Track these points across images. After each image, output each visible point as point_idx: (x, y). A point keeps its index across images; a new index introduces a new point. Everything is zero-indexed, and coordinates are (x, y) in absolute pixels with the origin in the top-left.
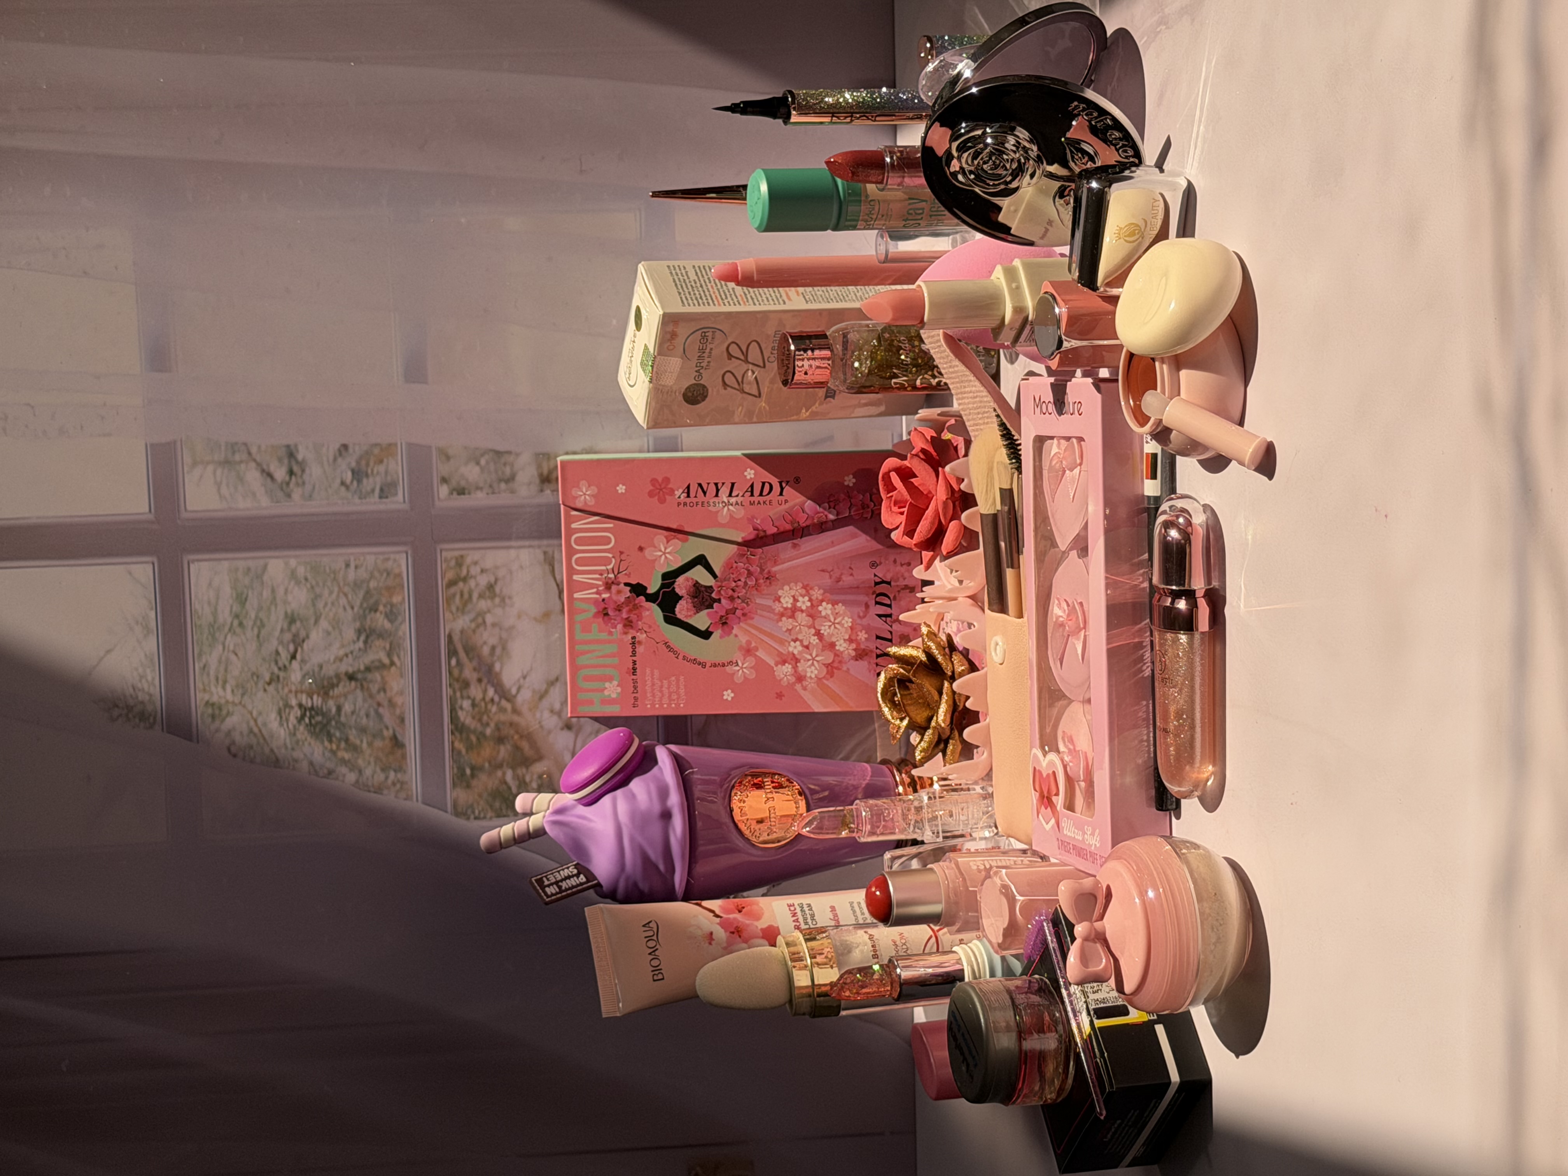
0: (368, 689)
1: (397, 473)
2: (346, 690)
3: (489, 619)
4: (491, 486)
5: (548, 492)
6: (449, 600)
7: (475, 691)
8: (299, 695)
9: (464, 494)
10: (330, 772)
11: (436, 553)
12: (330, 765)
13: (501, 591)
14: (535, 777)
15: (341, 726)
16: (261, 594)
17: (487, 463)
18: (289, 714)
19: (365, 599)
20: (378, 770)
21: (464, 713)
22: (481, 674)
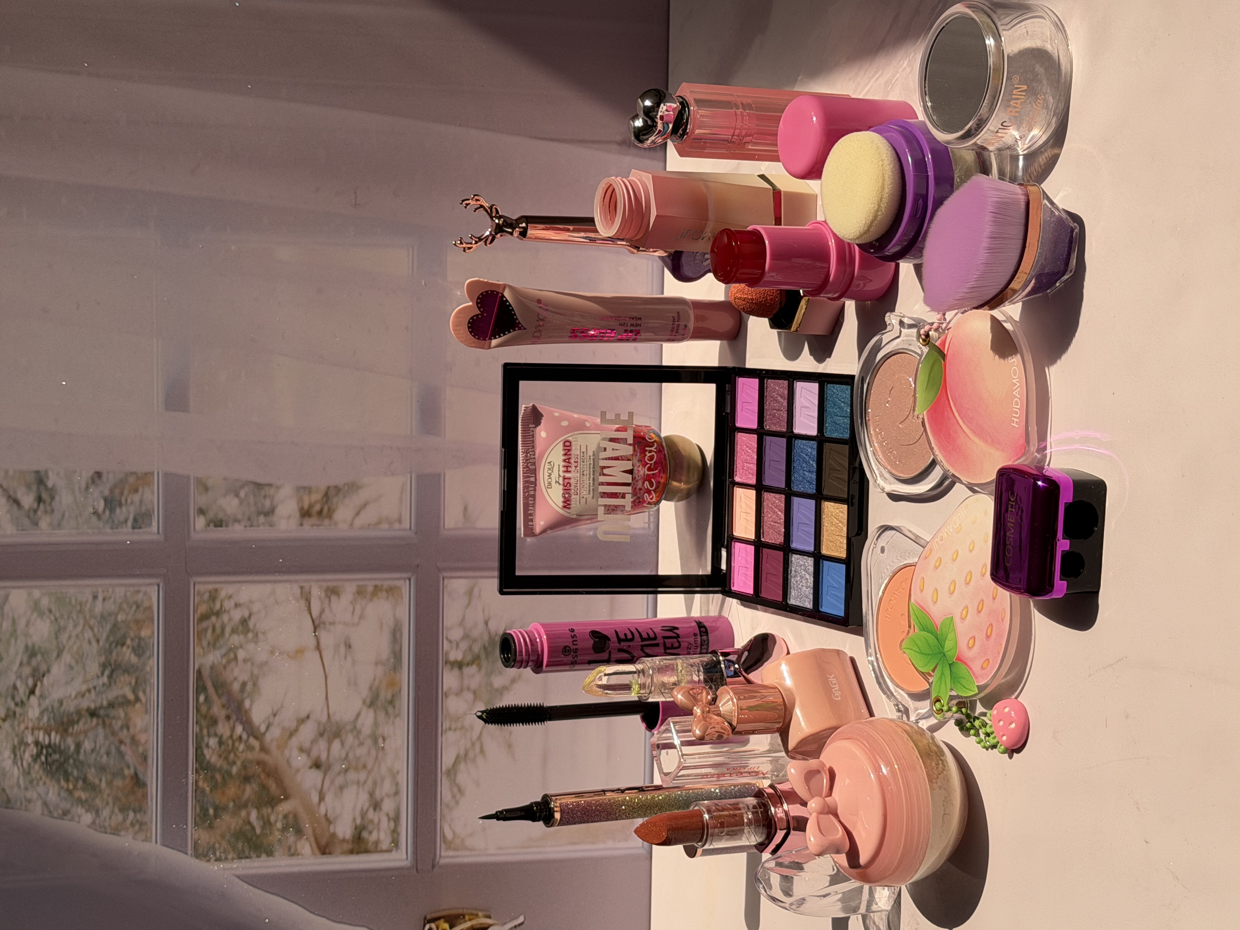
0: (110, 725)
1: (152, 503)
2: (86, 726)
3: (241, 654)
4: (249, 519)
5: (306, 527)
6: (201, 634)
7: (223, 729)
8: (36, 732)
9: (221, 526)
10: (65, 813)
11: (188, 587)
12: (65, 805)
13: (255, 625)
14: (281, 817)
15: (79, 765)
17: (247, 495)
18: (24, 752)
19: (112, 632)
20: (116, 810)
21: (210, 750)
22: (230, 710)
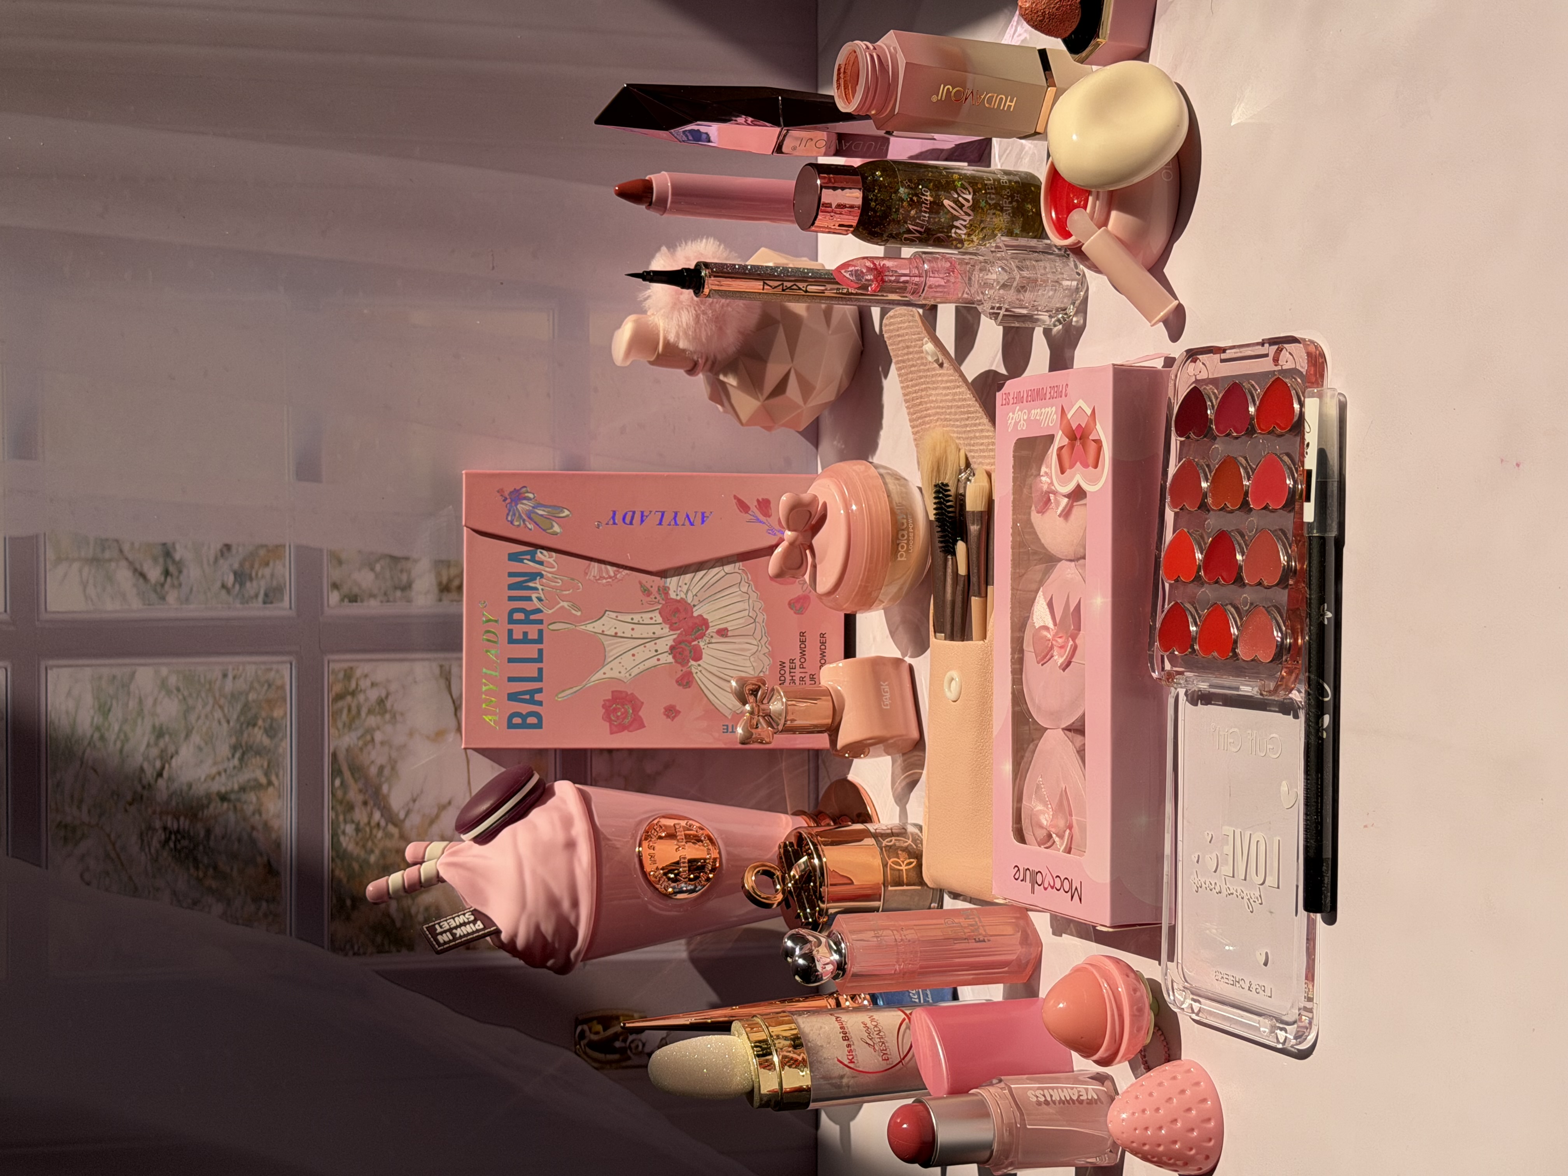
0: (242, 810)
1: (284, 576)
2: (217, 812)
3: (378, 736)
4: (385, 594)
5: (445, 602)
6: (336, 715)
7: (360, 815)
8: (164, 818)
9: (356, 601)
11: (323, 665)
12: (195, 894)
13: (392, 706)
14: (422, 909)
15: (209, 851)
16: (127, 704)
17: (382, 567)
18: (152, 838)
19: (243, 712)
20: (249, 900)
21: (347, 838)
22: (367, 796)
